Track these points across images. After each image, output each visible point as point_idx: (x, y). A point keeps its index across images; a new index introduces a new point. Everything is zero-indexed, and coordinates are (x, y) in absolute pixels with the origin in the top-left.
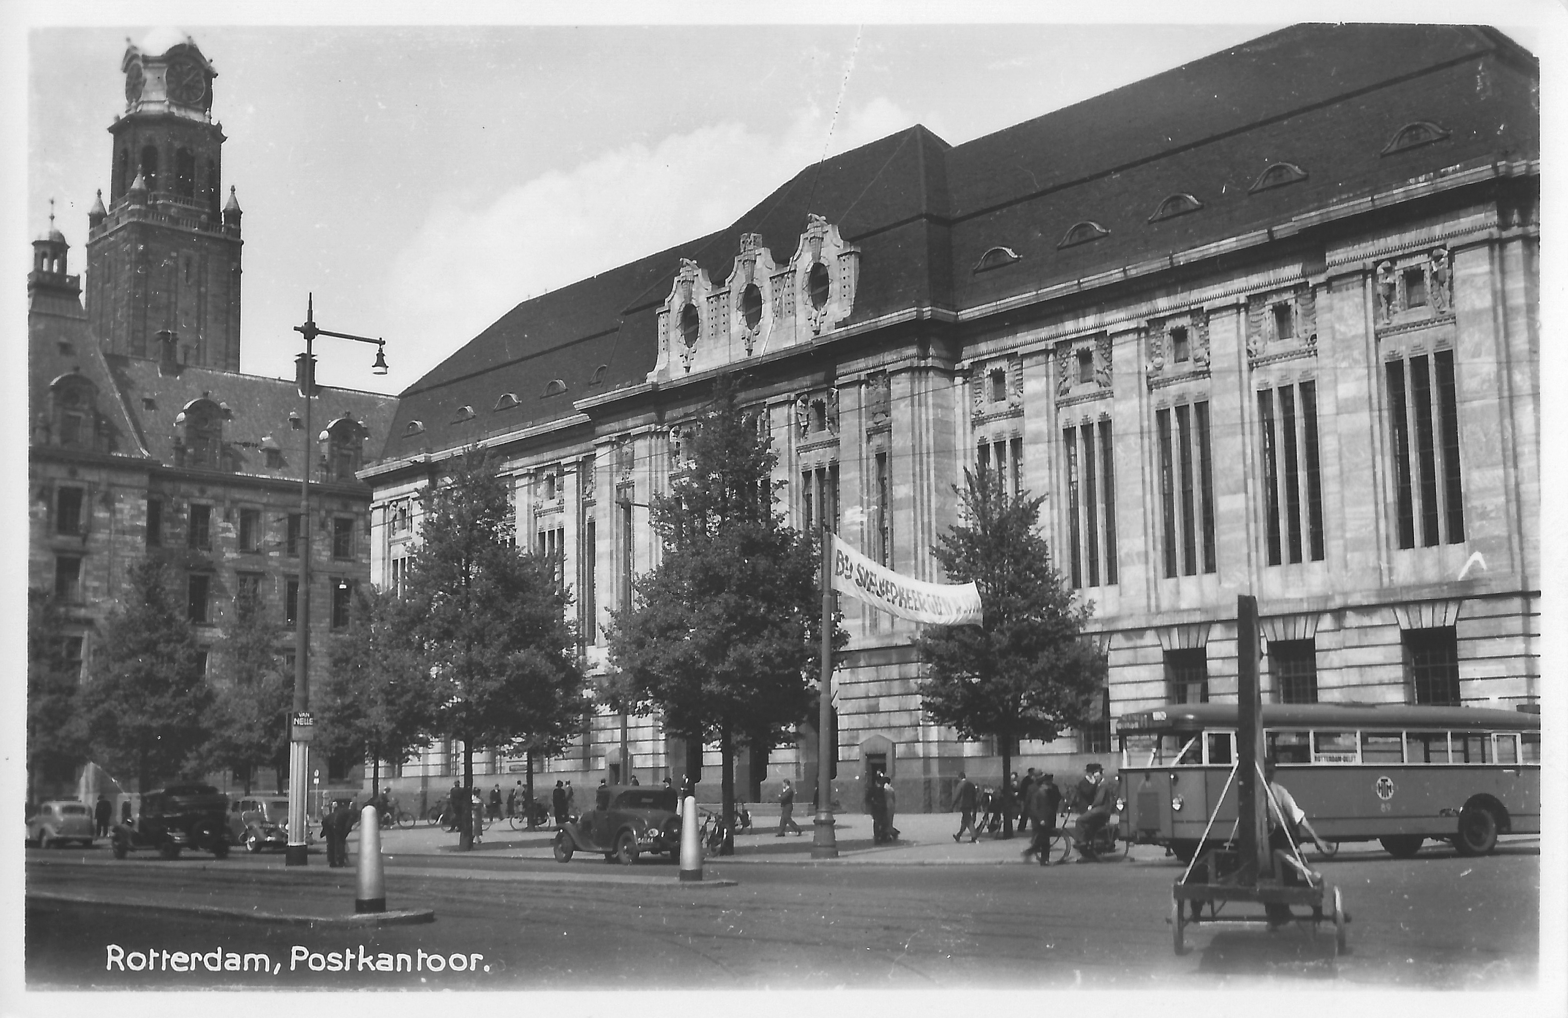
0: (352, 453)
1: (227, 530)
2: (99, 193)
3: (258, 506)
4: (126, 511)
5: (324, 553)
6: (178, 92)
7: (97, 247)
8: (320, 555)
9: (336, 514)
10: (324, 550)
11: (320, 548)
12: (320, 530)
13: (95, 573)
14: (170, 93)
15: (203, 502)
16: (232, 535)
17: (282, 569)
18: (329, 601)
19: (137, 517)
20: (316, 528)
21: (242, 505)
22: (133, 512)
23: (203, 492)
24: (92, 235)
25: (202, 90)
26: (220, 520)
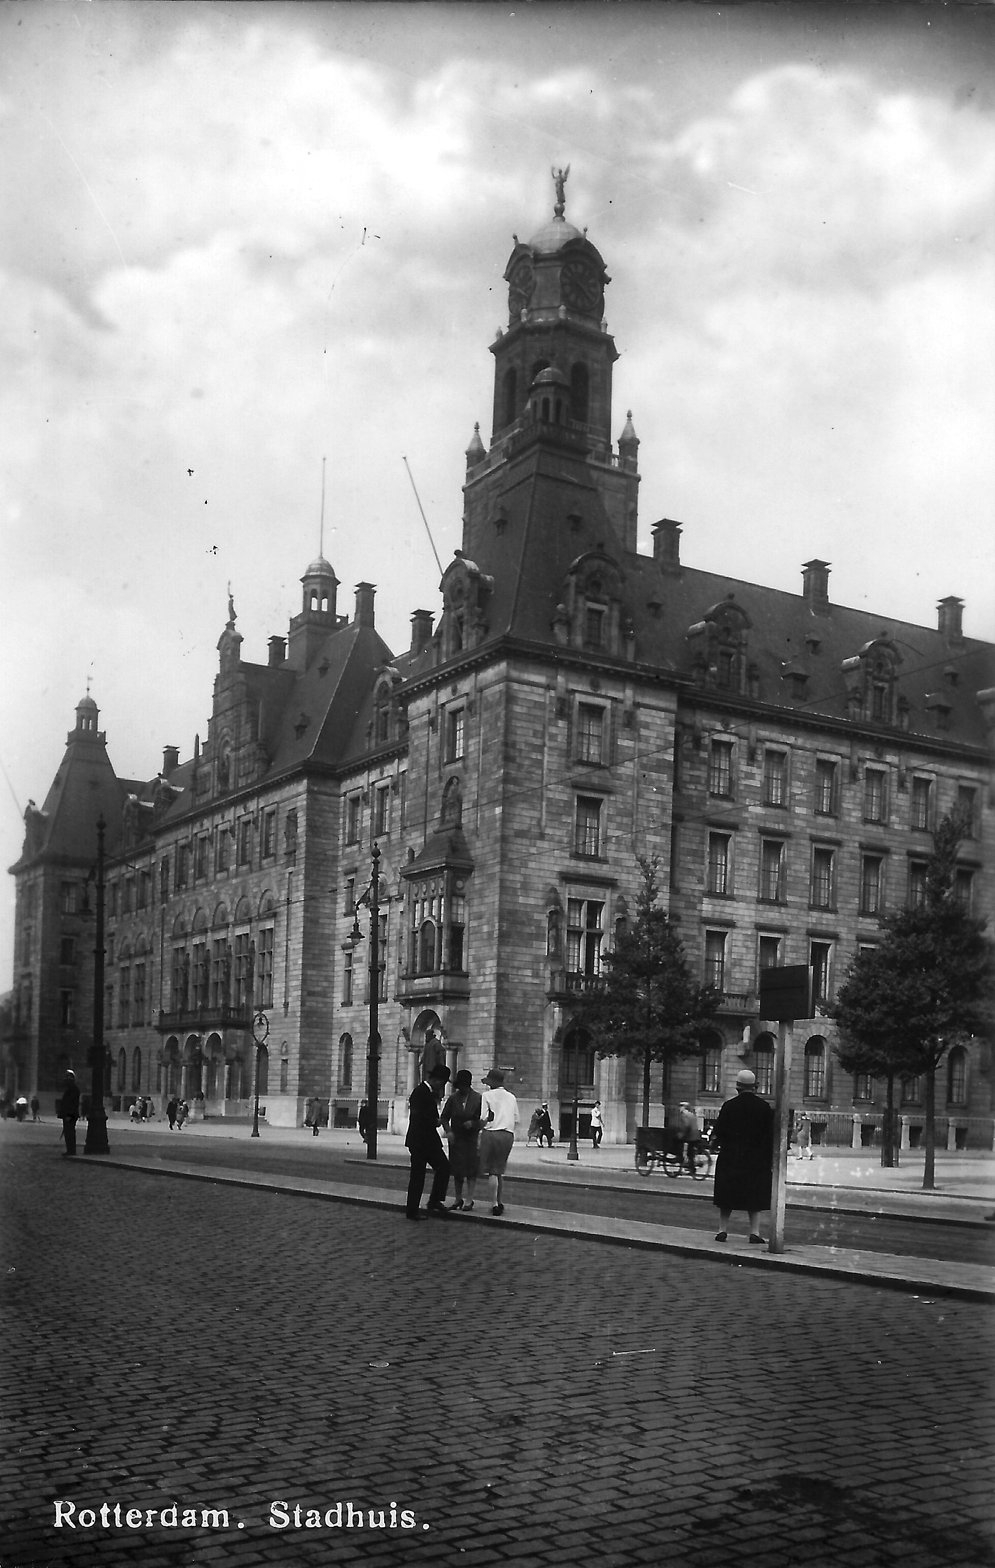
0: (886, 685)
1: (750, 776)
2: (477, 427)
3: (786, 748)
4: (652, 741)
5: (854, 814)
6: (571, 296)
7: (478, 488)
8: (850, 816)
9: (868, 765)
10: (854, 810)
11: (850, 806)
12: (850, 783)
13: (618, 819)
14: (565, 298)
15: (725, 738)
16: (756, 783)
17: (808, 831)
18: (858, 875)
19: (662, 749)
20: (846, 781)
21: (768, 745)
22: (659, 742)
23: (726, 725)
24: (469, 476)
26: (743, 762)
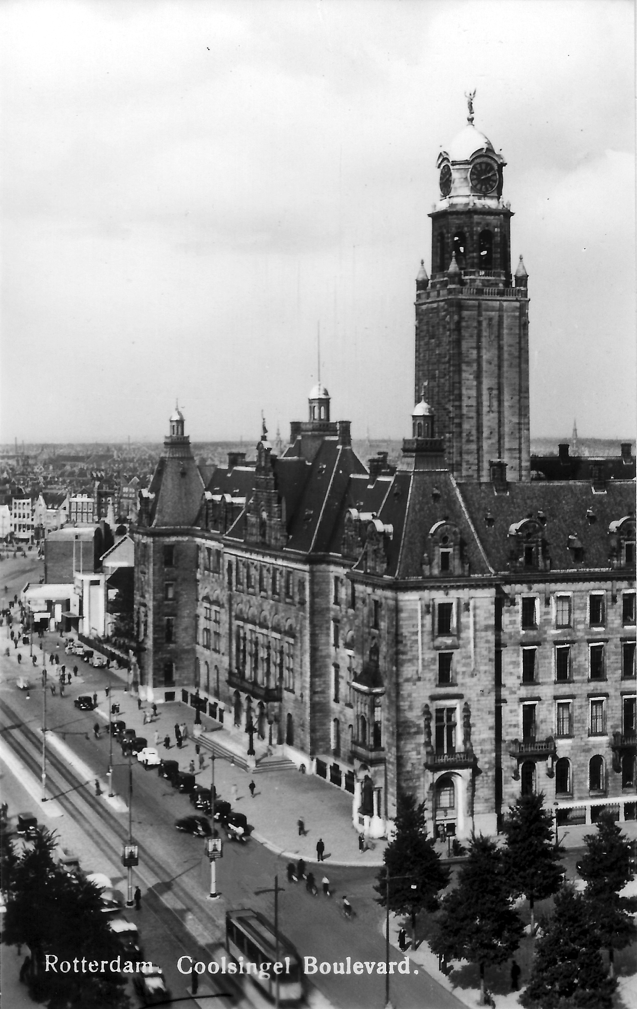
1: (547, 613)
3: (571, 593)
4: (481, 615)
6: (479, 187)
7: (423, 307)
8: (613, 623)
10: (616, 619)
11: (613, 618)
13: (463, 661)
14: (473, 189)
15: (530, 595)
16: (551, 617)
17: (586, 637)
18: (620, 657)
19: (487, 619)
20: (610, 604)
21: (558, 594)
22: (486, 615)
23: (531, 588)
24: (418, 296)
25: (495, 181)
26: (542, 606)
